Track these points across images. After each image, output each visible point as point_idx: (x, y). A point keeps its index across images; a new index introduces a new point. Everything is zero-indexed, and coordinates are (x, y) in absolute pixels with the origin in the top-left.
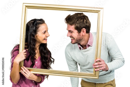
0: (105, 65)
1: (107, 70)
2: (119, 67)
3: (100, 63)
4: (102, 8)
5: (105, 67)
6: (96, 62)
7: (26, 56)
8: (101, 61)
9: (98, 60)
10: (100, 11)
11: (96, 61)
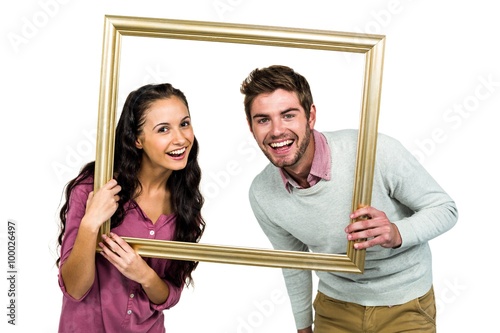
0: (388, 228)
1: (398, 243)
2: (441, 233)
3: (371, 223)
4: (379, 38)
5: (387, 237)
6: (357, 219)
7: (118, 198)
8: (375, 216)
9: (363, 211)
10: (371, 46)
11: (357, 214)
